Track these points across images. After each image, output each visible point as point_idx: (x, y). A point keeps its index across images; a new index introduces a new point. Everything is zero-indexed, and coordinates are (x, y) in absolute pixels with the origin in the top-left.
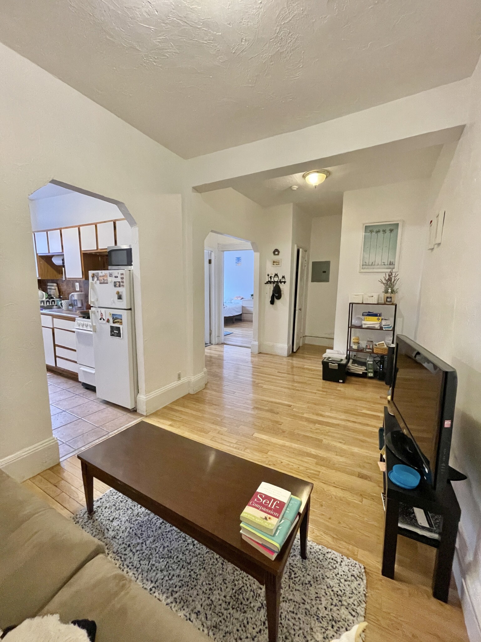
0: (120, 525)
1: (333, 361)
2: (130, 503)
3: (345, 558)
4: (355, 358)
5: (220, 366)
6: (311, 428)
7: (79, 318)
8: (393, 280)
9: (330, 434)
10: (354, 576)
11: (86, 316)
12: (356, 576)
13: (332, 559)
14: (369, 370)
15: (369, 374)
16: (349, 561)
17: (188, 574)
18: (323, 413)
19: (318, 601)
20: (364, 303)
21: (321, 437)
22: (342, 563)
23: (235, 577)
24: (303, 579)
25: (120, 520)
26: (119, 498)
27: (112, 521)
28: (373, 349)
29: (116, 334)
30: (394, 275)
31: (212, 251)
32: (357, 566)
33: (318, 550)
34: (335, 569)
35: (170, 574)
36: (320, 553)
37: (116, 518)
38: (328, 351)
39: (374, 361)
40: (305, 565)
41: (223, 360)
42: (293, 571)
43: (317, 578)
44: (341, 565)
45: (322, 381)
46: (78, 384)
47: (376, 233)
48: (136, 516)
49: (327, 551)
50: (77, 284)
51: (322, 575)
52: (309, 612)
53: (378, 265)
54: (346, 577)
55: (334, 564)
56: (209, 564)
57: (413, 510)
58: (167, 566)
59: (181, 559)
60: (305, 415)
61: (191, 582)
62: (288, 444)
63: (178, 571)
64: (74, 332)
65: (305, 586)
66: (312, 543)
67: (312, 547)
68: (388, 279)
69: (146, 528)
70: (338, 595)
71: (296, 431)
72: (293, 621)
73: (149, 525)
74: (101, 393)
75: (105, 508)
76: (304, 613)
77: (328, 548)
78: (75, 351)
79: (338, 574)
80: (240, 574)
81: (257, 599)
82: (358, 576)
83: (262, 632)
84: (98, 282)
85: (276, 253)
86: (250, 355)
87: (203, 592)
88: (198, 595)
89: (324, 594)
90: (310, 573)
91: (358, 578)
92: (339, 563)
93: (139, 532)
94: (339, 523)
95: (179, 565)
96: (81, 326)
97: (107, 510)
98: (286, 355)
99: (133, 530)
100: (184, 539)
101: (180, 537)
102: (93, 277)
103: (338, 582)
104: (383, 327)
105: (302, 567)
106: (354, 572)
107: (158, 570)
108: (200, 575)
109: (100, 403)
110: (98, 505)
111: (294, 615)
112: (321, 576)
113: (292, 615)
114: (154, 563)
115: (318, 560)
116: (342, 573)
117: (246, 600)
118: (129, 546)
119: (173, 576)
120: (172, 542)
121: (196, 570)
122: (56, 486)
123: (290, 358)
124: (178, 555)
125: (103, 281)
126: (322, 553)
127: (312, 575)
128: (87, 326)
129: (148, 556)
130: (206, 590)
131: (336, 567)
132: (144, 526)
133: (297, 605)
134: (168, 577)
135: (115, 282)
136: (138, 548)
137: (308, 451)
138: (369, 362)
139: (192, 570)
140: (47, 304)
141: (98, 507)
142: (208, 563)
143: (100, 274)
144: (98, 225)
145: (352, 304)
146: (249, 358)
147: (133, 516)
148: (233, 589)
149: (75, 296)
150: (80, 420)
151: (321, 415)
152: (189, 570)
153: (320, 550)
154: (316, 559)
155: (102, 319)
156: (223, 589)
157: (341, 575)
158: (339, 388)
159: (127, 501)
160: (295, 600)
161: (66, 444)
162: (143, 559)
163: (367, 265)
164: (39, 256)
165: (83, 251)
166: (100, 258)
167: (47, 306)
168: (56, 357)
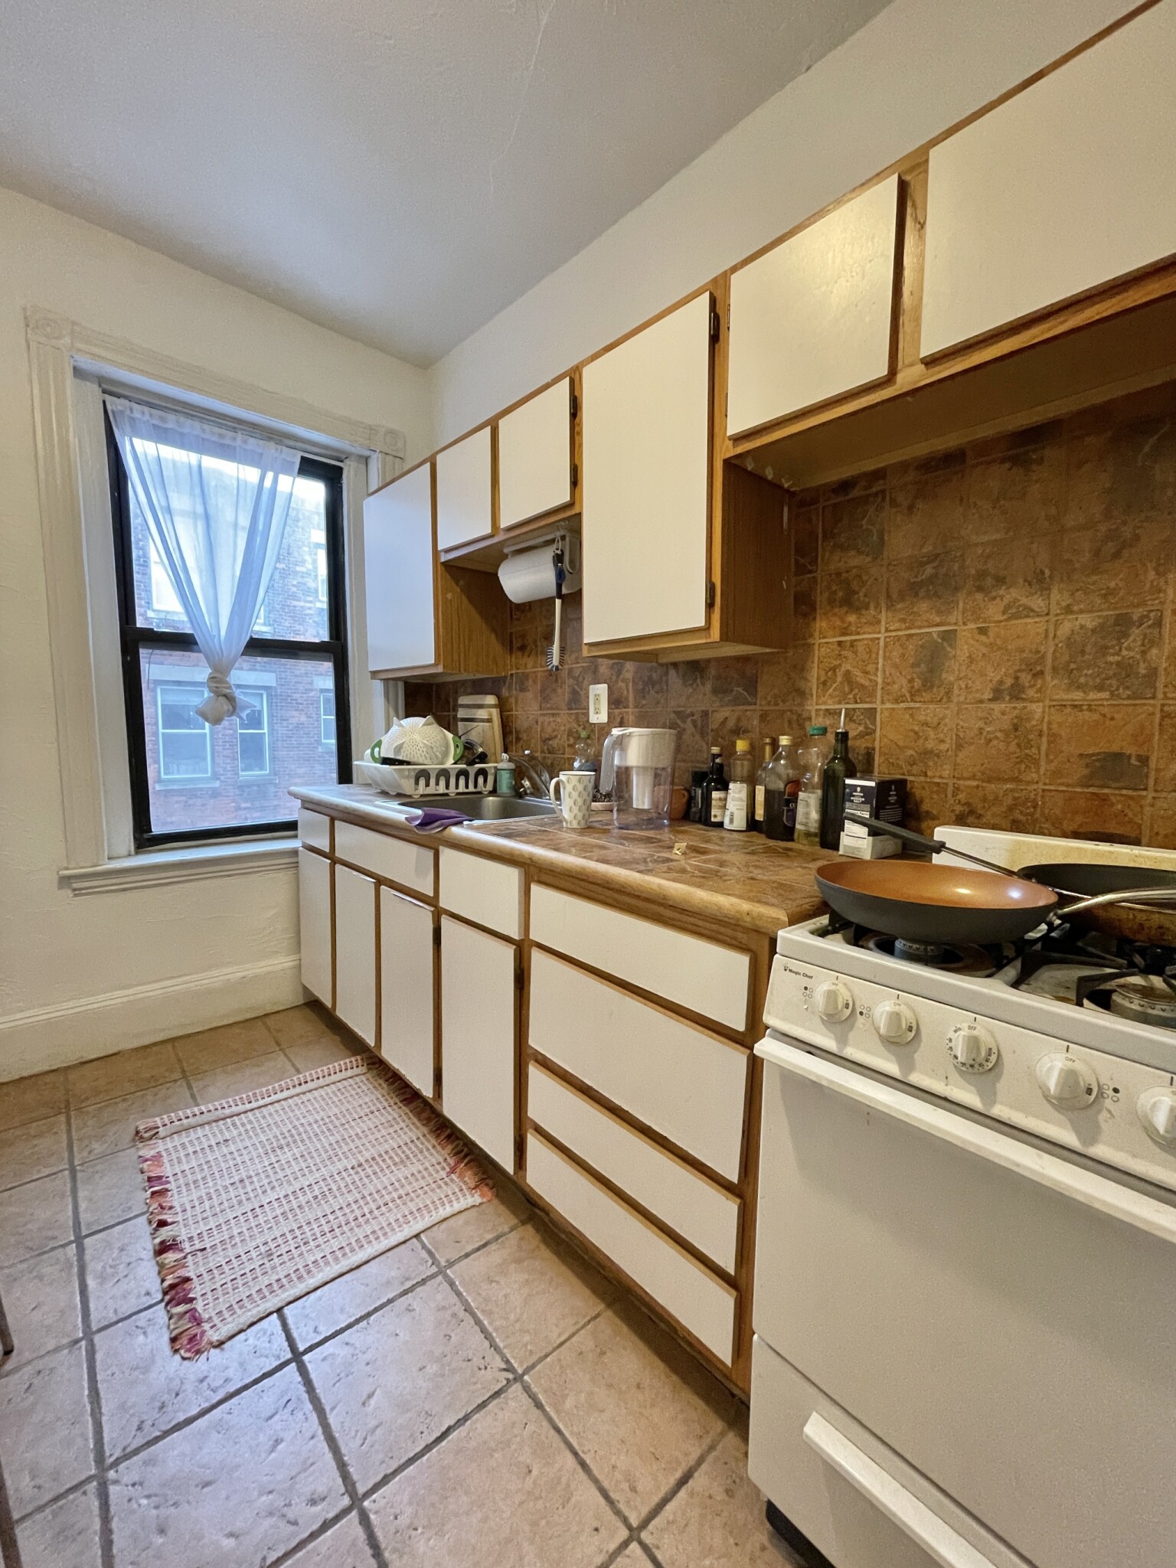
164: (446, 564)
165: (731, 443)
166: (786, 509)
167: (458, 794)
168: (522, 1122)
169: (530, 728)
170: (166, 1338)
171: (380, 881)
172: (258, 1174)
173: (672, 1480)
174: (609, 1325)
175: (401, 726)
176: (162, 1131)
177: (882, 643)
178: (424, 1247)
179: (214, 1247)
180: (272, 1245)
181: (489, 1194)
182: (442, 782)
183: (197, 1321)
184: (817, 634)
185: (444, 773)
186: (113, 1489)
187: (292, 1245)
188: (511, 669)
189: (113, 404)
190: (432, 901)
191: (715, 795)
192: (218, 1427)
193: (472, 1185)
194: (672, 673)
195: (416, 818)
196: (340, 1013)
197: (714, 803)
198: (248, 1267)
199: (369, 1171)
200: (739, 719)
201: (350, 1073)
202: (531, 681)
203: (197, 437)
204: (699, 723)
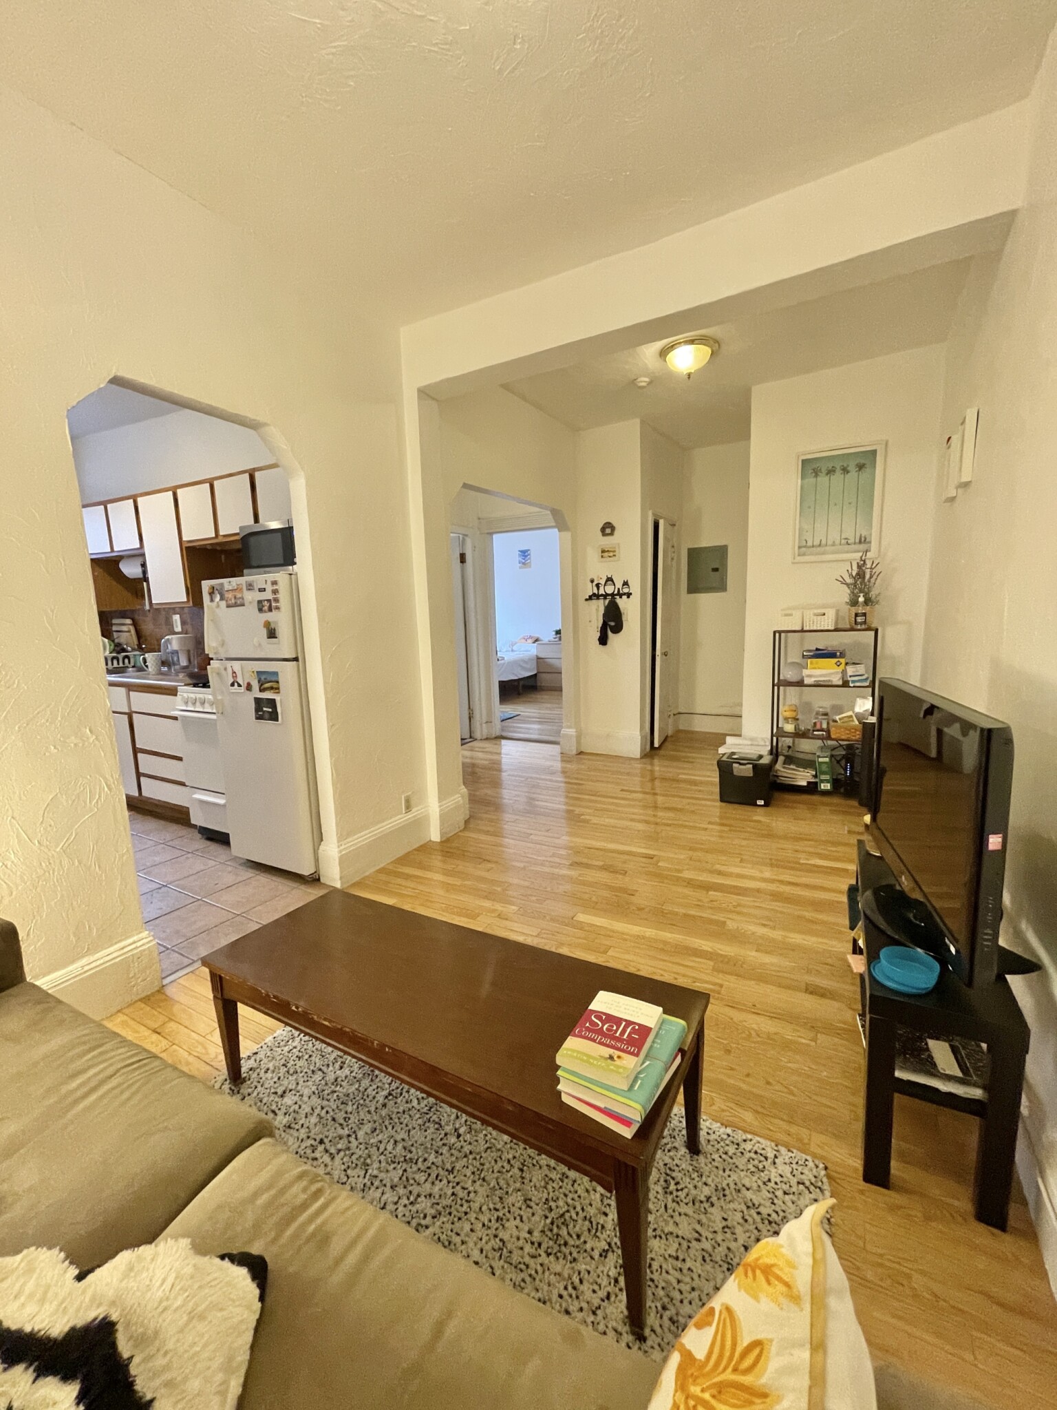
0: (299, 1103)
1: (742, 761)
2: (317, 1060)
3: (783, 1150)
4: (790, 753)
5: (496, 783)
6: (699, 900)
7: (185, 688)
8: (867, 576)
9: (738, 909)
10: (803, 1184)
11: (201, 680)
12: (808, 1183)
13: (756, 1153)
14: (823, 777)
15: (822, 785)
16: (790, 1154)
17: (449, 1192)
18: (722, 868)
19: (728, 1235)
20: (805, 629)
21: (720, 917)
22: (776, 1160)
23: (549, 1194)
24: (694, 1192)
25: (298, 1094)
26: (294, 1050)
27: (282, 1096)
28: (828, 731)
29: (267, 716)
30: (869, 565)
31: (466, 535)
32: (811, 1164)
33: (725, 1137)
34: (763, 1171)
35: (411, 1192)
36: (727, 1142)
37: (290, 1091)
38: (729, 740)
39: (832, 756)
40: (697, 1165)
41: (500, 770)
42: (673, 1179)
43: (724, 1190)
44: (775, 1163)
45: (718, 804)
46: (190, 830)
47: (827, 474)
48: (333, 1084)
49: (744, 1138)
50: (177, 618)
51: (736, 1184)
52: (710, 1255)
53: (834, 545)
54: (786, 1187)
55: (760, 1162)
56: (493, 1172)
57: (927, 1044)
58: (404, 1178)
59: (433, 1163)
60: (687, 875)
61: (458, 1206)
62: (650, 932)
63: (428, 1185)
64: (175, 718)
65: (700, 1207)
66: (711, 1124)
67: (710, 1131)
68: (858, 574)
69: (355, 1107)
70: (770, 1223)
71: (668, 907)
72: (677, 1274)
73: (362, 1102)
74: (241, 847)
75: (266, 1072)
76: (700, 1259)
77: (745, 1131)
78: (180, 759)
79: (769, 1180)
80: (561, 1187)
81: (598, 1234)
82: (812, 1184)
83: (612, 1298)
84: (223, 604)
85: (608, 531)
86: (559, 759)
87: (484, 1225)
88: (472, 1230)
89: (741, 1221)
90: (709, 1181)
91: (812, 1188)
92: (770, 1161)
93: (340, 1116)
94: (768, 1083)
95: (429, 1175)
96: (190, 703)
97: (269, 1075)
98: (639, 756)
99: (327, 1112)
100: (436, 1126)
101: (429, 1121)
102: (211, 594)
103: (770, 1196)
104: (849, 679)
105: (691, 1170)
106: (803, 1177)
107: (385, 1185)
108: (475, 1192)
109: (241, 868)
110: (250, 1066)
111: (679, 1264)
112: (732, 1186)
113: (675, 1262)
114: (375, 1172)
115: (724, 1156)
116: (778, 1179)
117: (575, 1237)
118: (321, 1142)
119: (419, 1196)
120: (412, 1132)
121: (466, 1183)
122: (159, 1033)
123: (647, 760)
124: (426, 1155)
125: (233, 601)
126: (733, 1142)
127: (713, 1185)
128: (203, 703)
129: (362, 1160)
130: (490, 1221)
131: (764, 1167)
132: (350, 1103)
133: (685, 1244)
134: (408, 1199)
135: (260, 602)
136: (340, 1146)
137: (696, 946)
138: (821, 760)
139: (458, 1184)
140: (113, 664)
141: (251, 1069)
142: (491, 1170)
143: (227, 587)
144: (216, 483)
145: (780, 632)
146: (558, 765)
147: (326, 1084)
148: (546, 1217)
149: (174, 643)
150: (200, 902)
151: (720, 873)
152: (451, 1184)
153: (729, 1135)
154: (721, 1154)
155: (236, 684)
156: (525, 1218)
157: (776, 1183)
158: (756, 818)
159: (310, 1056)
160: (680, 1233)
161: (173, 950)
162: (354, 1165)
163: (810, 547)
164: (95, 559)
165: (186, 543)
167: (114, 668)
168: (139, 775)
169: (150, 635)
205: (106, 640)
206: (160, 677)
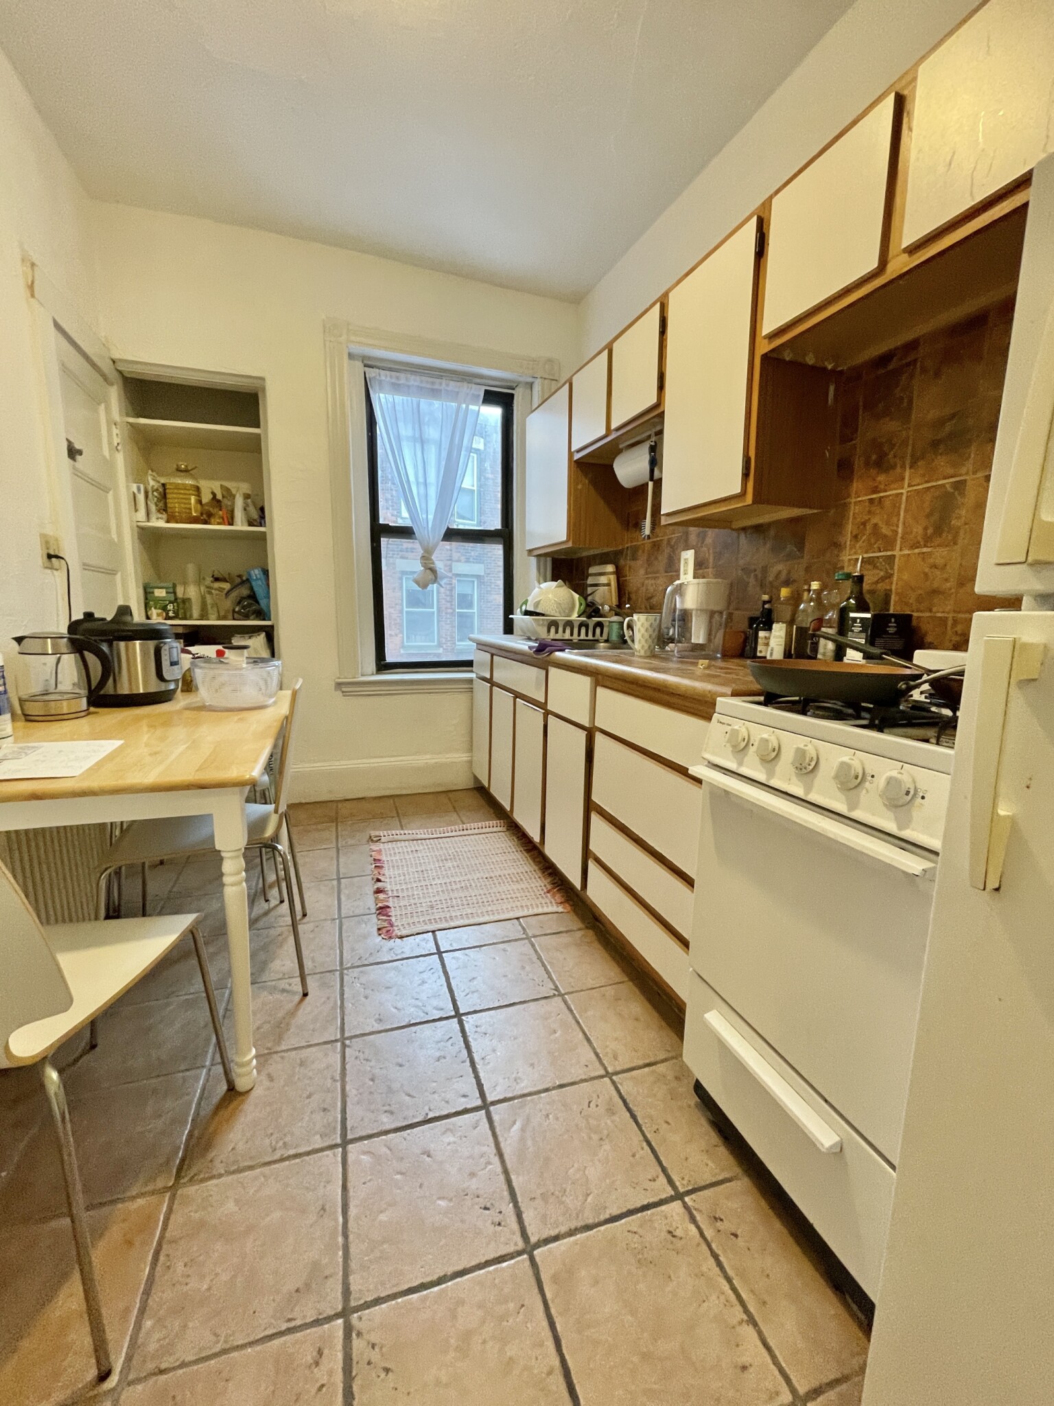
7: (737, 702)
50: (687, 557)
64: (698, 781)
78: (689, 882)
96: (758, 758)
140: (579, 635)
149: (686, 593)
164: (577, 462)
165: (766, 341)
166: (832, 389)
167: (580, 640)
168: (587, 854)
169: (638, 589)
170: (376, 929)
171: (517, 695)
172: (431, 870)
173: (641, 1062)
174: (628, 988)
175: (540, 588)
176: (383, 839)
177: (904, 498)
178: (520, 924)
179: (404, 897)
180: (434, 903)
181: (569, 908)
182: (568, 631)
183: (392, 926)
184: (853, 495)
185: (569, 624)
186: (345, 977)
187: (445, 906)
188: (627, 543)
189: (371, 373)
190: (543, 706)
191: (762, 634)
192: (396, 969)
193: (559, 901)
194: (742, 536)
195: (533, 647)
196: (492, 791)
197: (760, 641)
198: (420, 909)
199: (496, 881)
200: (789, 572)
201: (495, 829)
202: (641, 551)
203: (418, 386)
204: (760, 576)
205: (576, 596)
206: (655, 662)
